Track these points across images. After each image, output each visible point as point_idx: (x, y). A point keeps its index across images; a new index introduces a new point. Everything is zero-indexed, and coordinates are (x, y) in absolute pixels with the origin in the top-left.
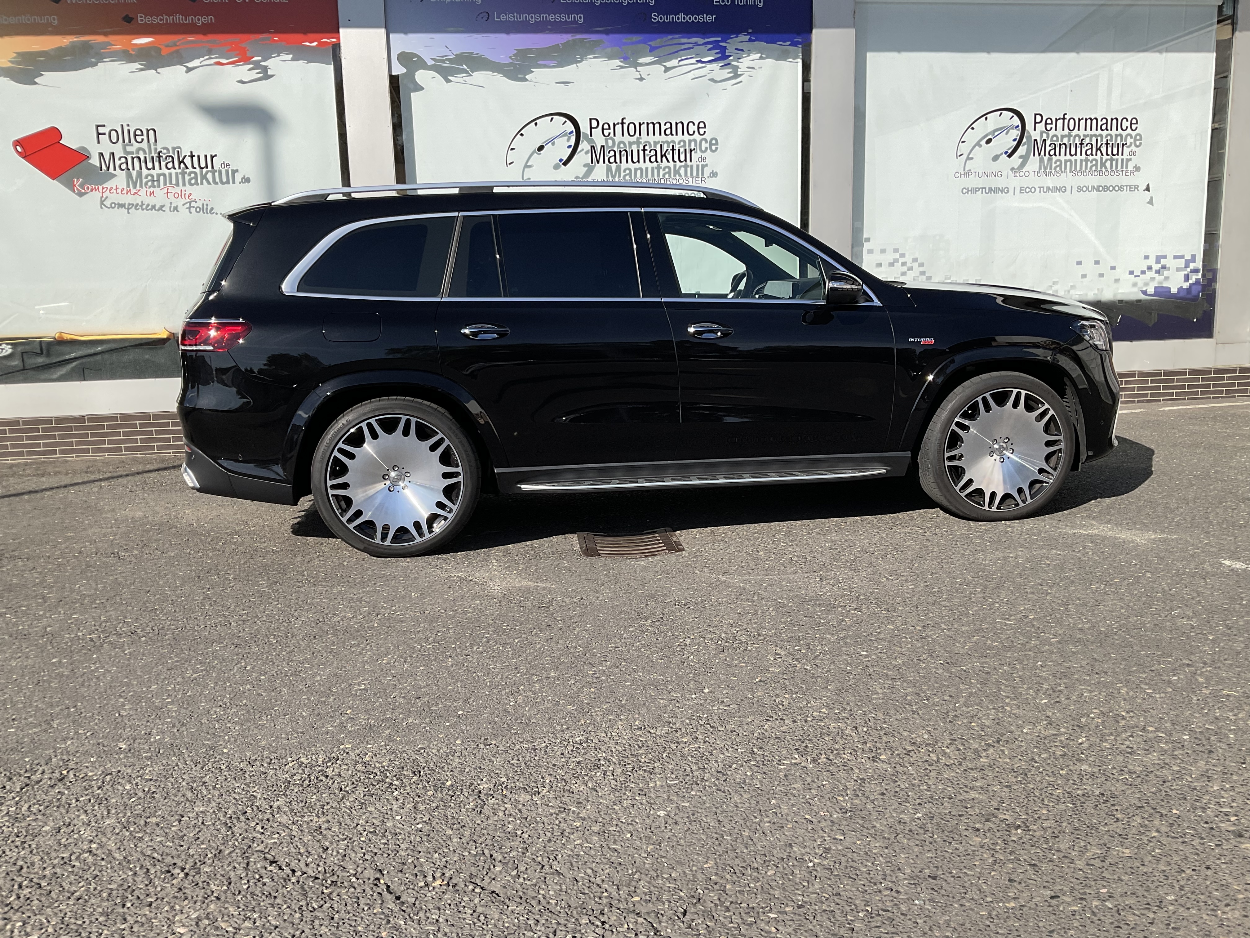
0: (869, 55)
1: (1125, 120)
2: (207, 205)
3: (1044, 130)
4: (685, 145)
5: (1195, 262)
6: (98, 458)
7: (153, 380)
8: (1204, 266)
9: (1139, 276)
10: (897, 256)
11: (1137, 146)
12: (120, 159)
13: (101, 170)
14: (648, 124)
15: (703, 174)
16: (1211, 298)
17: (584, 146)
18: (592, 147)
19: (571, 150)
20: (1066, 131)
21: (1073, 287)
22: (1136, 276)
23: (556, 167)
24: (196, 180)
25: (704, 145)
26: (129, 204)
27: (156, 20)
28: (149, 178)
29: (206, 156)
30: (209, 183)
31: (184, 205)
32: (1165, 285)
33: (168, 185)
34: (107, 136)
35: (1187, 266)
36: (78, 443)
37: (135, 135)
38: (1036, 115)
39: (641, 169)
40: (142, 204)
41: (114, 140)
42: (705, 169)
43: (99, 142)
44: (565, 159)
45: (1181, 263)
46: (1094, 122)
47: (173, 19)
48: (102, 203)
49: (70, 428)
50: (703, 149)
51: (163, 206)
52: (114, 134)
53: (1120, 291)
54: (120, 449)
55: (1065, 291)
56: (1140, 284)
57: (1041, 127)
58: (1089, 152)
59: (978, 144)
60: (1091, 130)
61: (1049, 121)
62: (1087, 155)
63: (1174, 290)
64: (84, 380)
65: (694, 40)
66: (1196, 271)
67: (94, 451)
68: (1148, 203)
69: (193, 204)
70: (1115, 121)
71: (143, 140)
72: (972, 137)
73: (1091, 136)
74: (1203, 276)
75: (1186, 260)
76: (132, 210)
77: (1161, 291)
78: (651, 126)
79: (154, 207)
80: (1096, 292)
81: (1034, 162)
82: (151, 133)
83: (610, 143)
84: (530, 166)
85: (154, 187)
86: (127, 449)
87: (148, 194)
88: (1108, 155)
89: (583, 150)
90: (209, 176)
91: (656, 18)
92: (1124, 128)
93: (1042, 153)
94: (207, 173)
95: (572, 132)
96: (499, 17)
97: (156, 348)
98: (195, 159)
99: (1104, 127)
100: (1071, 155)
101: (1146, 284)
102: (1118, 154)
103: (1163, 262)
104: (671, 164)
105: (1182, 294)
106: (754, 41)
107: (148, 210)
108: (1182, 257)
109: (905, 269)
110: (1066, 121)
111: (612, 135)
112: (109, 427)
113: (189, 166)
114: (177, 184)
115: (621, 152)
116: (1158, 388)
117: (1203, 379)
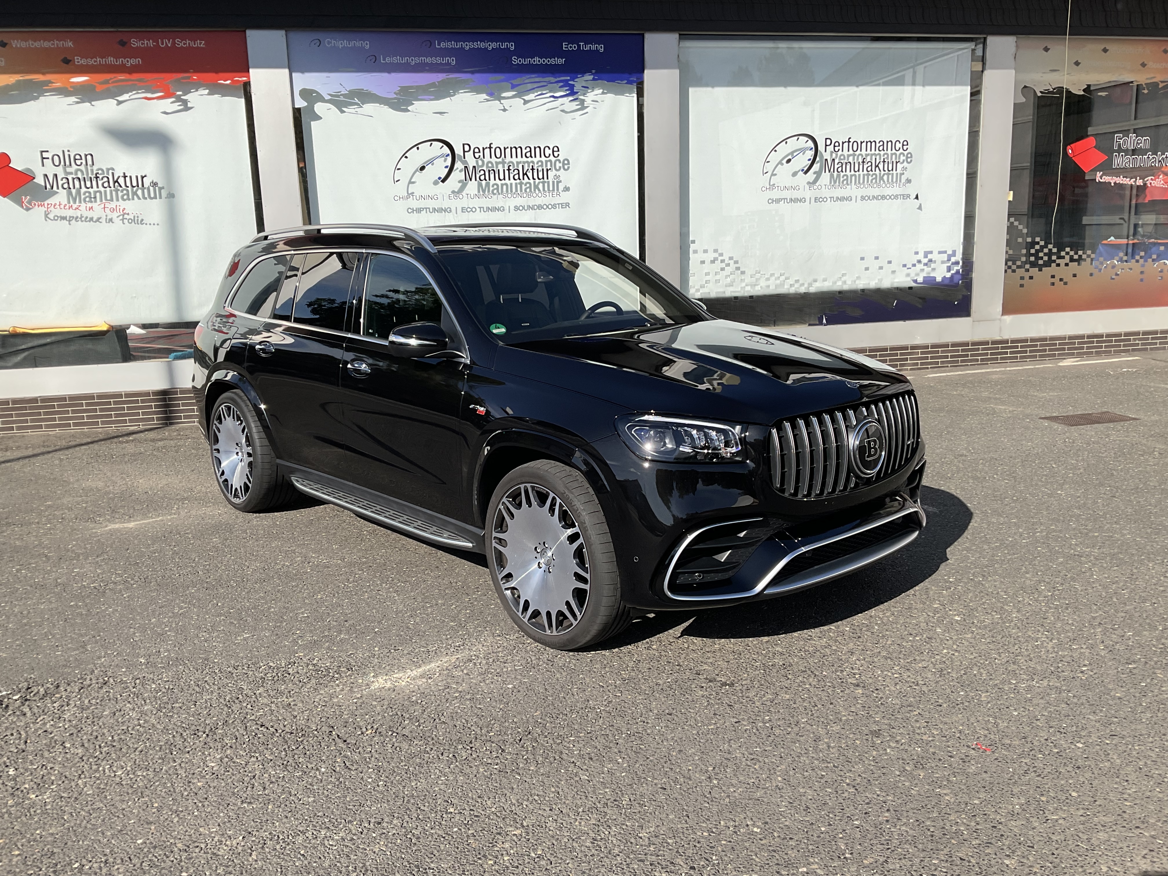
0: (691, 90)
1: (898, 143)
2: (138, 217)
3: (833, 150)
4: (542, 166)
5: (955, 256)
6: (50, 433)
7: (96, 366)
8: (963, 259)
9: (910, 268)
10: (716, 255)
11: (908, 162)
12: (62, 180)
13: (46, 188)
14: (511, 148)
15: (558, 189)
16: (968, 285)
17: (459, 165)
18: (466, 167)
19: (447, 170)
20: (851, 152)
21: (858, 278)
22: (908, 269)
23: (436, 183)
24: (128, 195)
25: (558, 165)
26: (70, 217)
27: (91, 62)
28: (87, 194)
29: (137, 177)
30: (139, 199)
31: (118, 217)
32: (932, 275)
33: (104, 201)
34: (50, 161)
35: (949, 260)
36: (32, 421)
37: (75, 159)
38: (826, 139)
39: (506, 184)
40: (82, 217)
41: (57, 164)
42: (560, 184)
43: (43, 165)
44: (443, 177)
45: (945, 257)
46: (873, 144)
47: (106, 61)
48: (46, 216)
49: (25, 408)
50: (558, 168)
51: (100, 218)
52: (56, 158)
53: (896, 280)
54: (69, 425)
55: (853, 281)
56: (913, 275)
57: (830, 148)
58: (869, 169)
59: (780, 163)
60: (871, 150)
61: (837, 144)
62: (868, 171)
63: (939, 279)
64: (36, 367)
65: (547, 79)
66: (957, 263)
67: (47, 426)
68: (918, 209)
69: (126, 216)
70: (890, 143)
71: (82, 163)
72: (775, 158)
73: (872, 155)
74: (962, 267)
75: (948, 255)
76: (73, 222)
77: (929, 281)
78: (514, 150)
79: (91, 219)
80: (877, 281)
81: (825, 177)
82: (89, 157)
83: (480, 163)
84: (414, 183)
85: (91, 202)
86: (75, 424)
87: (88, 209)
88: (884, 171)
89: (457, 169)
90: (139, 192)
91: (516, 60)
92: (897, 149)
93: (832, 170)
94: (137, 190)
95: (448, 155)
96: (384, 60)
97: (98, 339)
98: (128, 179)
99: (881, 148)
100: (855, 172)
101: (917, 275)
102: (892, 170)
103: (930, 256)
104: (532, 181)
105: (947, 282)
106: (597, 80)
107: (86, 221)
108: (945, 252)
109: (723, 265)
110: (851, 144)
111: (482, 157)
112: (59, 406)
113: (123, 185)
114: (112, 200)
115: (489, 171)
116: (927, 358)
117: (963, 350)
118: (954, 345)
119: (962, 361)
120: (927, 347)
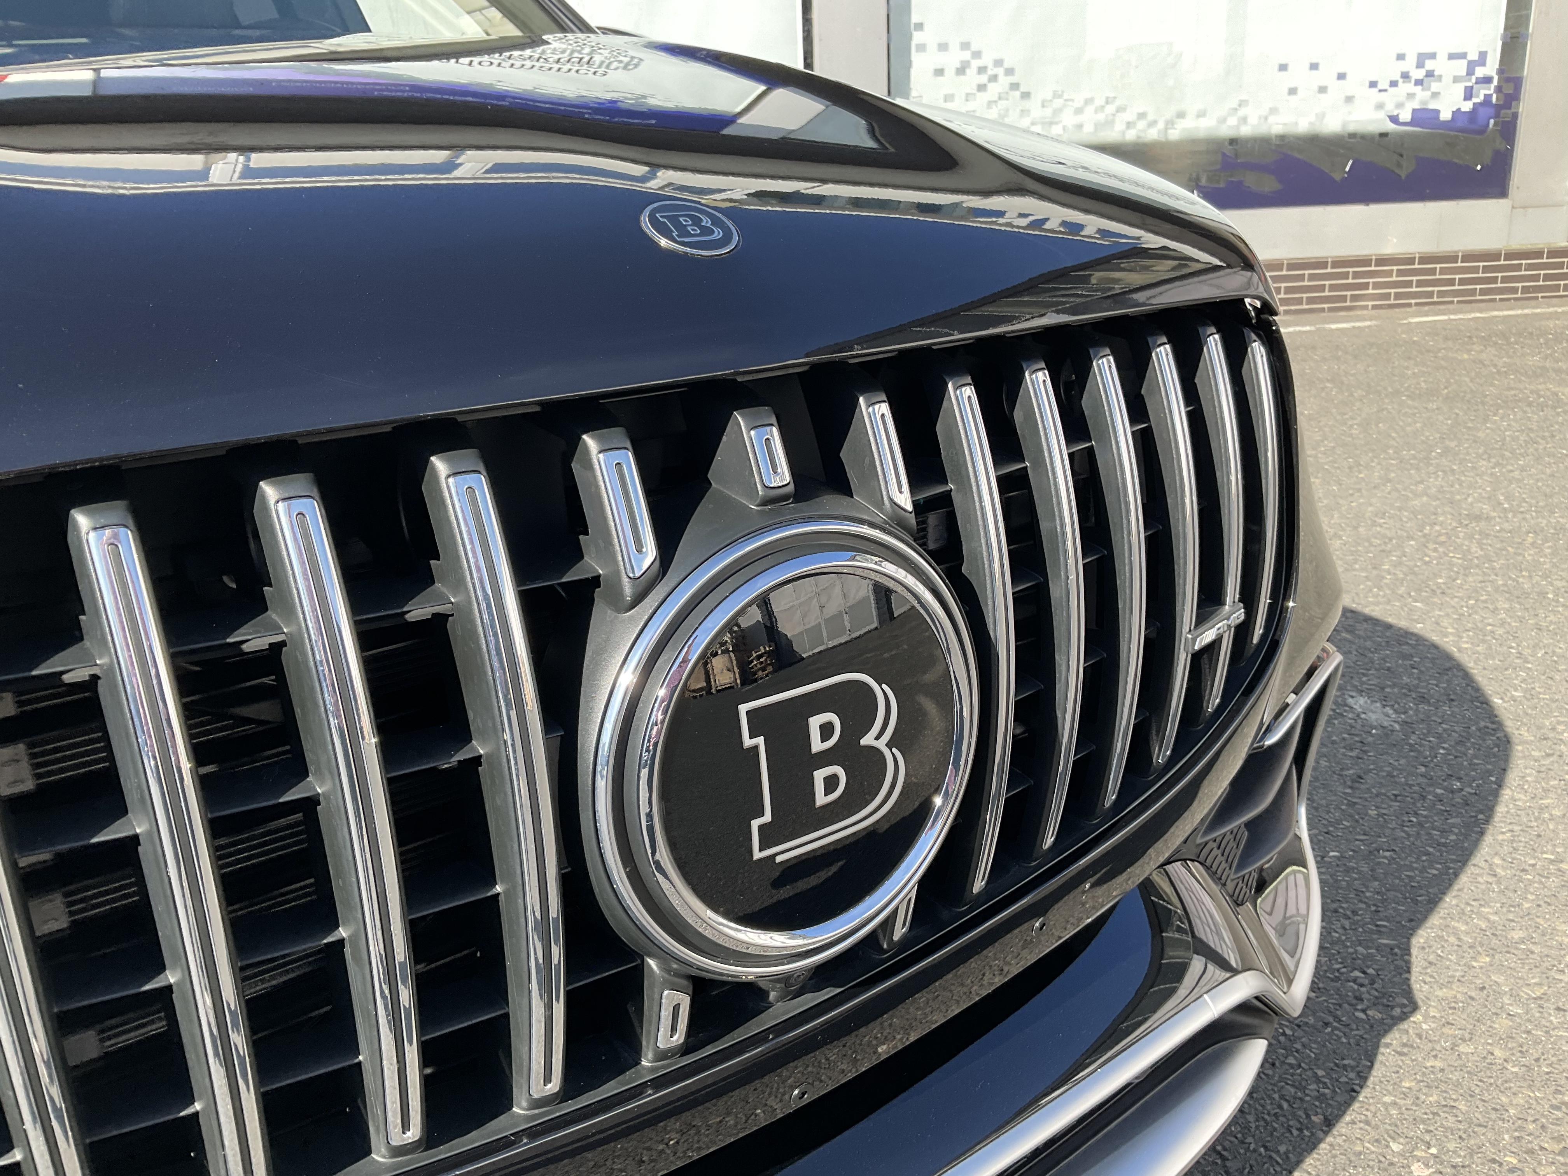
5: (1485, 65)
8: (1500, 72)
9: (1385, 90)
10: (967, 56)
16: (1508, 130)
21: (1274, 111)
22: (1380, 91)
32: (1432, 106)
35: (1470, 72)
45: (1461, 67)
53: (1354, 117)
55: (1260, 117)
56: (1390, 106)
63: (1446, 115)
66: (1488, 80)
74: (1499, 89)
75: (1469, 62)
77: (1425, 118)
80: (1312, 118)
101: (1400, 105)
103: (1429, 65)
105: (1459, 122)
108: (1463, 56)
109: (983, 79)
116: (1409, 284)
117: (1486, 269)
118: (1469, 257)
119: (1483, 292)
120: (1411, 261)
